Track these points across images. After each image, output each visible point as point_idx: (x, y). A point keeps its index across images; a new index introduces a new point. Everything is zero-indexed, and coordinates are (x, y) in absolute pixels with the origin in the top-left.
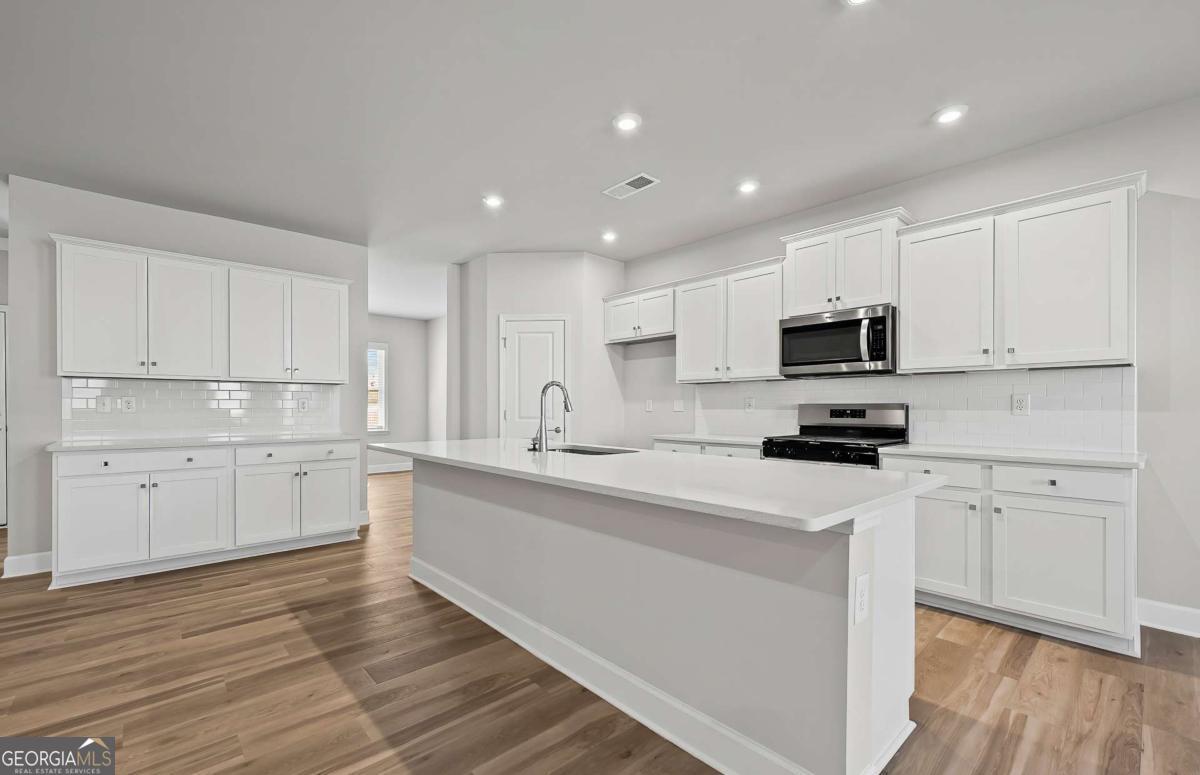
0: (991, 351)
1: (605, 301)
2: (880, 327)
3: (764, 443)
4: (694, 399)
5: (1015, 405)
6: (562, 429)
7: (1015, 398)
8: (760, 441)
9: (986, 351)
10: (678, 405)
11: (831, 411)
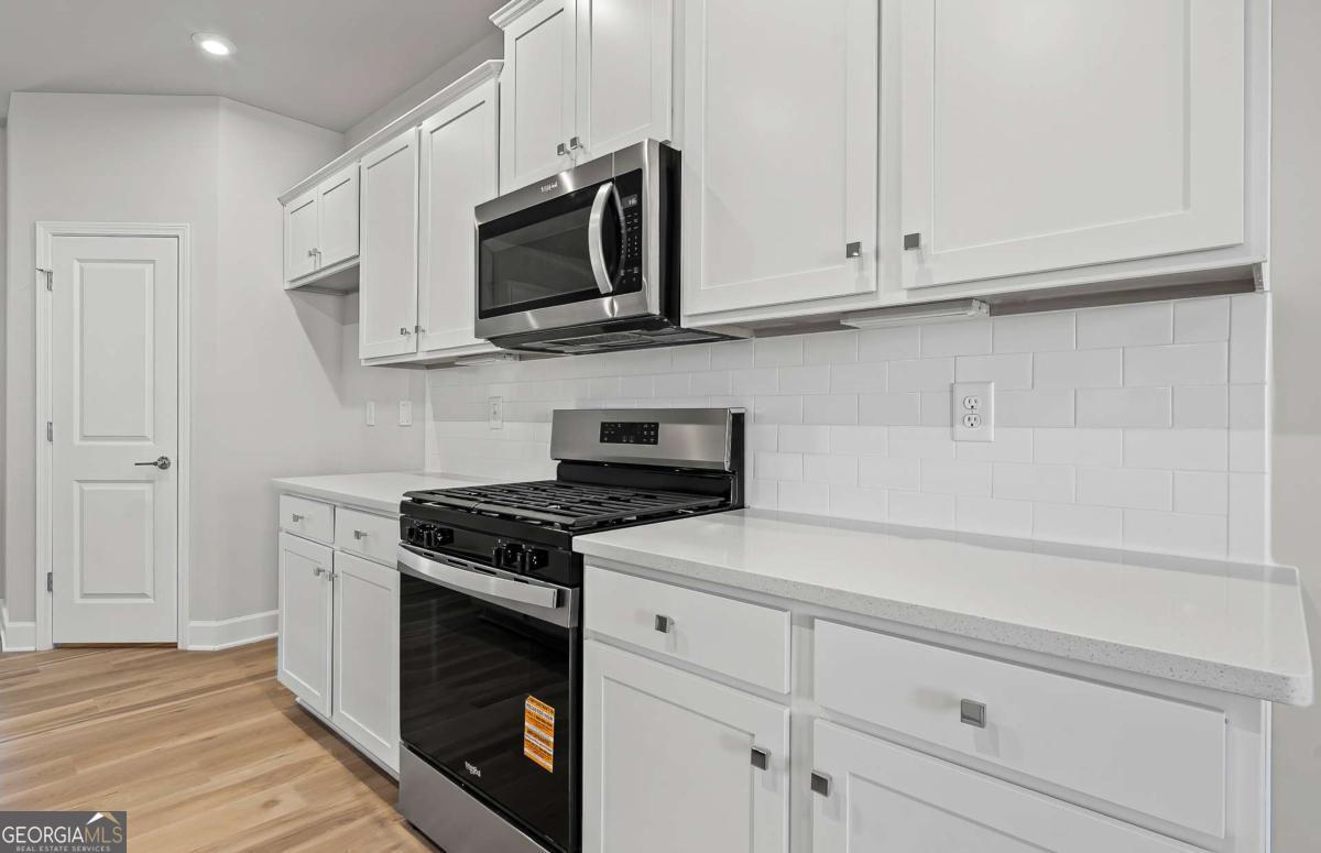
0: (868, 248)
1: (283, 202)
2: (633, 202)
3: (403, 504)
4: (424, 402)
5: (960, 411)
6: (173, 461)
7: (960, 394)
8: (396, 498)
9: (853, 249)
10: (405, 413)
11: (604, 426)
